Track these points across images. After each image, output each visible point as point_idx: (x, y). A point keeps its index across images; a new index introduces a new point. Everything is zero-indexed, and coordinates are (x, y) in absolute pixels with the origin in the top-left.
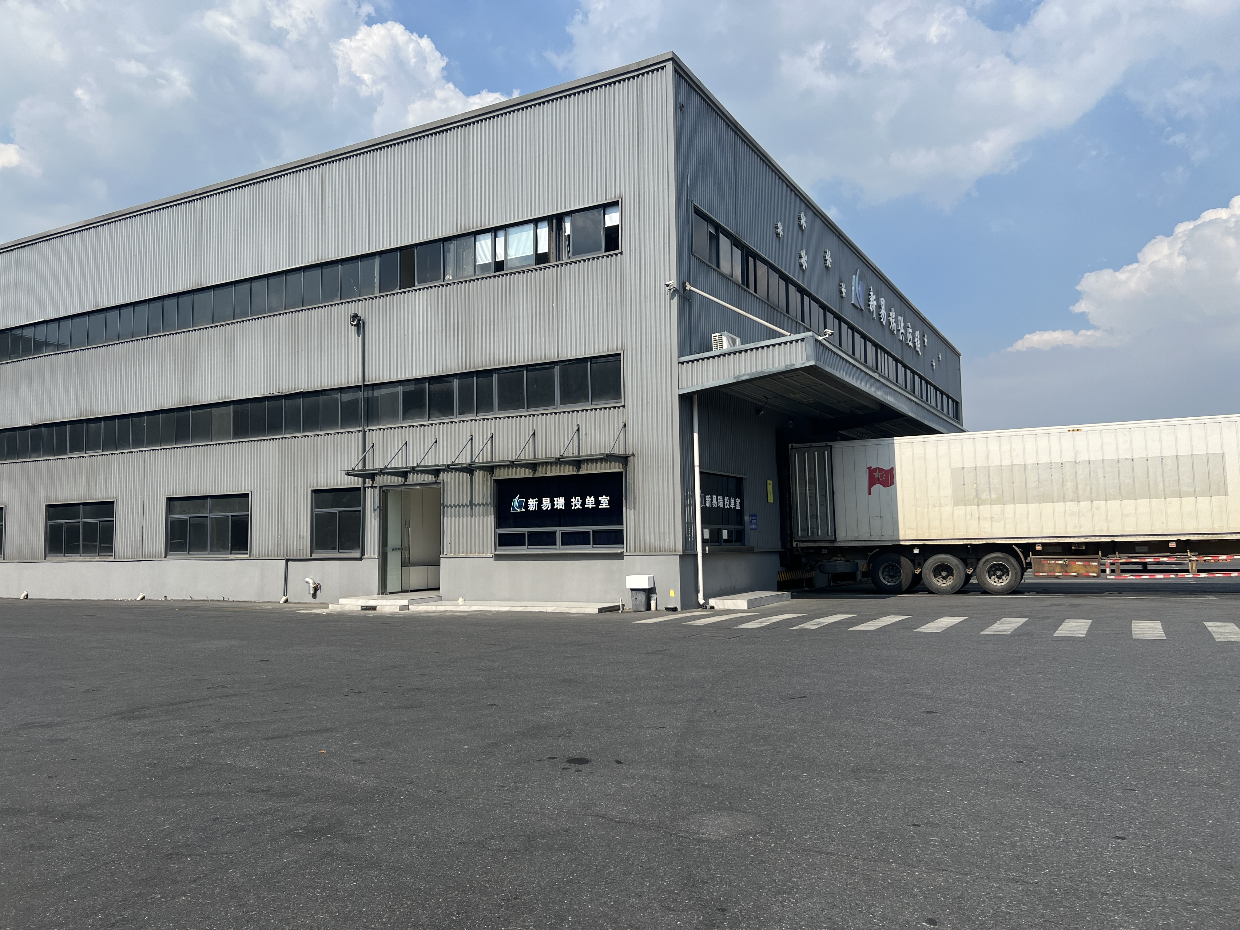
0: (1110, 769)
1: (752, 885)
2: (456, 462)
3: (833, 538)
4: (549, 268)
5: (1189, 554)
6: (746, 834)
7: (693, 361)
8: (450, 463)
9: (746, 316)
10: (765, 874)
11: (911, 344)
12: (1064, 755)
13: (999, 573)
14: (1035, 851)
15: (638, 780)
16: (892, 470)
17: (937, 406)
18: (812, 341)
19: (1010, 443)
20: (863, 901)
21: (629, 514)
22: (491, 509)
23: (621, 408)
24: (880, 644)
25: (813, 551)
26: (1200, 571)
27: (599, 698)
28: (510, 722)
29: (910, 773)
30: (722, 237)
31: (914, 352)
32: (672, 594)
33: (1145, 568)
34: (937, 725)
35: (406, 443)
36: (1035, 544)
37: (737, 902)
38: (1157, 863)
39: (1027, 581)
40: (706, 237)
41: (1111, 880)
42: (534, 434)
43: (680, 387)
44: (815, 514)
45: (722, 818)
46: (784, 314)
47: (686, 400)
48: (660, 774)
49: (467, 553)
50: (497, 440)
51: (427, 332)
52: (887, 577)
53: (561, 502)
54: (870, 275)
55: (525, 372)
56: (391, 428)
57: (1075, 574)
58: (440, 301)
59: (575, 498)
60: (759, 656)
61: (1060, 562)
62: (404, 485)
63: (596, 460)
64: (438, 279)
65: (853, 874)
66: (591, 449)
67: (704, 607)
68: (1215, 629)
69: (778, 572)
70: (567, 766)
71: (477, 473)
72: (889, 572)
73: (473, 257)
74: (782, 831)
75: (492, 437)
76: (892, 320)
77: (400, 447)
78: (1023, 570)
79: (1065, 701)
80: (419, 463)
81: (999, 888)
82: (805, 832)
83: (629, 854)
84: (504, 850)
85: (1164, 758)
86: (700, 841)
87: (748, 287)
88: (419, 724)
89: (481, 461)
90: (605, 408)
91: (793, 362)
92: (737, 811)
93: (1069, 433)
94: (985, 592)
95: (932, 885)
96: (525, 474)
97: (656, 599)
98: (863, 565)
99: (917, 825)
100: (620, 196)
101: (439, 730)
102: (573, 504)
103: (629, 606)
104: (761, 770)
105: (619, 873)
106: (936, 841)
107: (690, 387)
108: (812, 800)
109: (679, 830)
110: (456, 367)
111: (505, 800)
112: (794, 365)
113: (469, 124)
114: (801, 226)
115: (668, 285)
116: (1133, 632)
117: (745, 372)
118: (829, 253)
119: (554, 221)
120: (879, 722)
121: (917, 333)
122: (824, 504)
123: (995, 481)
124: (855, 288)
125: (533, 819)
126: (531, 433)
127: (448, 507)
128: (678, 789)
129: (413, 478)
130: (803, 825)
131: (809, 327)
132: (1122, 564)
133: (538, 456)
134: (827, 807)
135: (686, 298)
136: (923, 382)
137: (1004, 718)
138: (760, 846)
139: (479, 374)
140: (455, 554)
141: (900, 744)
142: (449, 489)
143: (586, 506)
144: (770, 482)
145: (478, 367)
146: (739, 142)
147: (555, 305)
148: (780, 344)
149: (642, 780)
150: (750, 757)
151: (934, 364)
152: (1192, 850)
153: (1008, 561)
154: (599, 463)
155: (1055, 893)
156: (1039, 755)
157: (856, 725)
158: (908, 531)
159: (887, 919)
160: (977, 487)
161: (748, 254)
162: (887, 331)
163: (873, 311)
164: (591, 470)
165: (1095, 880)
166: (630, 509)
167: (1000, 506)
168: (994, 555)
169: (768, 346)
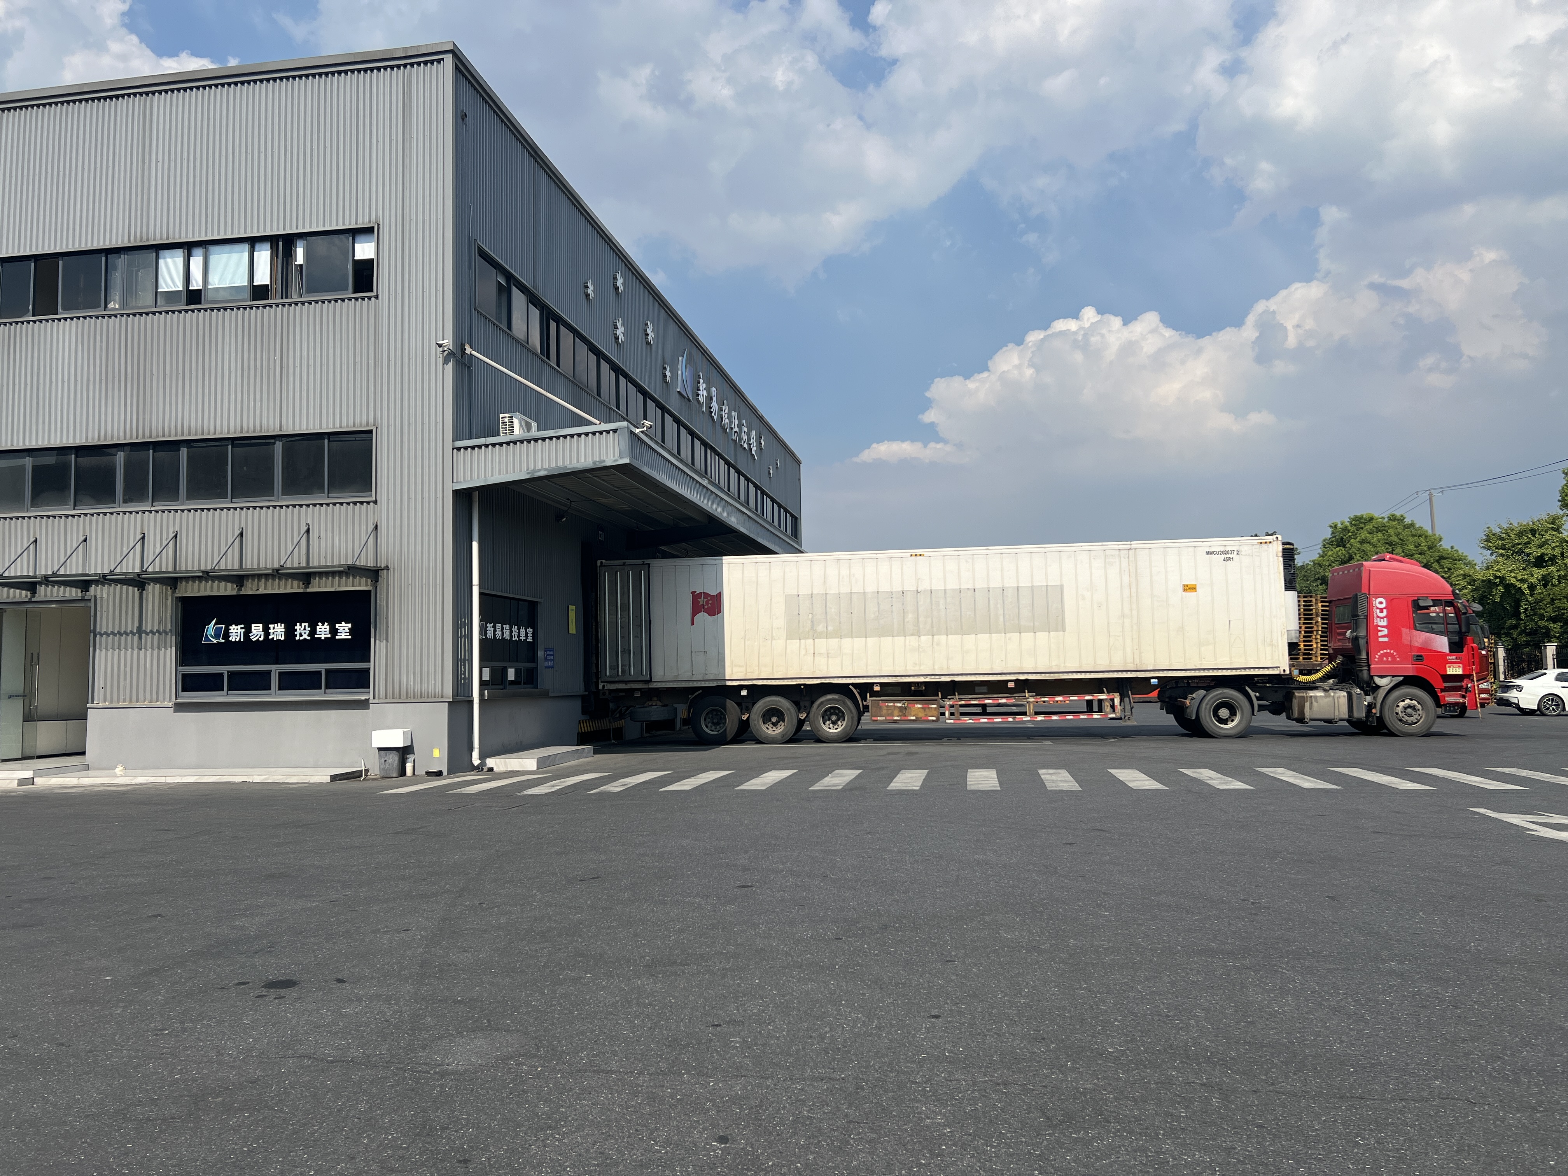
0: (931, 939)
1: (508, 1123)
2: (118, 571)
3: (648, 678)
4: (271, 307)
5: (1027, 695)
6: (505, 1059)
7: (473, 448)
8: (106, 571)
9: (545, 396)
10: (525, 1108)
11: (745, 446)
12: (885, 927)
13: (834, 718)
14: (845, 1041)
15: (366, 1001)
16: (719, 595)
17: (773, 522)
18: (626, 434)
19: (850, 567)
20: (645, 1126)
21: (379, 648)
22: (172, 639)
23: (371, 503)
24: (695, 807)
25: (623, 694)
26: (1037, 713)
27: (321, 896)
28: (182, 938)
29: (715, 963)
30: (515, 291)
31: (749, 455)
32: (436, 753)
33: (984, 711)
34: (752, 901)
35: (36, 541)
36: (873, 684)
37: (486, 1149)
38: (970, 1042)
39: (864, 727)
40: (493, 290)
41: (921, 1067)
42: (241, 534)
43: (455, 481)
44: (627, 648)
45: (475, 1041)
46: (594, 397)
47: (463, 497)
48: (397, 992)
49: (131, 701)
50: (184, 541)
51: (76, 381)
52: (710, 724)
53: (279, 631)
54: (698, 356)
55: (230, 447)
56: (11, 518)
57: (914, 718)
58: (98, 338)
59: (301, 625)
60: (545, 829)
61: (899, 705)
62: (30, 602)
63: (333, 574)
64: (96, 306)
65: (636, 1094)
66: (326, 558)
67: (479, 769)
68: (1048, 777)
69: (579, 721)
70: (264, 992)
71: (150, 588)
72: (712, 718)
73: (154, 280)
74: (552, 1049)
75: (176, 536)
76: (725, 416)
77: (26, 546)
78: (860, 714)
79: (892, 864)
80: (55, 570)
81: (802, 1089)
82: (582, 1048)
83: (343, 1104)
84: (156, 1119)
85: (987, 922)
86: (443, 1074)
87: (548, 358)
88: (36, 949)
89: (157, 570)
90: (348, 504)
91: (603, 458)
92: (497, 1030)
93: (911, 558)
94: (819, 741)
95: (728, 1096)
96: (226, 590)
97: (414, 761)
98: (682, 711)
99: (717, 1025)
100: (376, 222)
101: (67, 957)
102: (297, 633)
103: (375, 772)
104: (533, 975)
105: (325, 1131)
106: (737, 1042)
107: (468, 481)
108: (594, 1007)
109: (416, 1064)
110: (122, 434)
111: (164, 1048)
112: (604, 461)
113: (153, 93)
114: (617, 289)
115: (440, 346)
116: (968, 783)
117: (542, 466)
118: (651, 326)
119: (281, 244)
120: (685, 902)
121: (753, 433)
122: (638, 636)
123: (833, 610)
124: (682, 372)
125: (205, 1072)
126: (237, 532)
127: (101, 635)
128: (420, 1009)
129: (43, 593)
130: (580, 1040)
131: (625, 416)
132: (961, 706)
133: (246, 565)
134: (612, 1014)
135: (466, 365)
136: (759, 492)
137: (827, 888)
138: (522, 1073)
139: (157, 445)
140: (111, 701)
141: (707, 928)
142: (105, 609)
143: (316, 636)
144: (572, 608)
145: (157, 437)
146: (539, 172)
147: (278, 357)
148: (587, 434)
149: (370, 1002)
150: (520, 959)
151: (771, 472)
152: (1006, 1024)
153: (844, 703)
154: (337, 578)
155: (862, 1088)
156: (860, 929)
157: (657, 908)
158: (735, 670)
159: (671, 1144)
160: (812, 617)
161: (548, 316)
162: (718, 427)
163: (703, 403)
164: (326, 587)
165: (905, 1067)
166: (380, 641)
167: (837, 640)
168: (829, 697)
169: (572, 436)
